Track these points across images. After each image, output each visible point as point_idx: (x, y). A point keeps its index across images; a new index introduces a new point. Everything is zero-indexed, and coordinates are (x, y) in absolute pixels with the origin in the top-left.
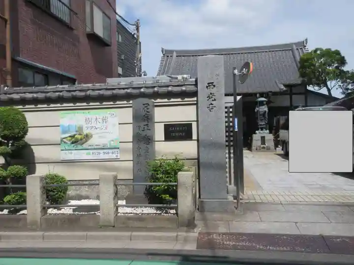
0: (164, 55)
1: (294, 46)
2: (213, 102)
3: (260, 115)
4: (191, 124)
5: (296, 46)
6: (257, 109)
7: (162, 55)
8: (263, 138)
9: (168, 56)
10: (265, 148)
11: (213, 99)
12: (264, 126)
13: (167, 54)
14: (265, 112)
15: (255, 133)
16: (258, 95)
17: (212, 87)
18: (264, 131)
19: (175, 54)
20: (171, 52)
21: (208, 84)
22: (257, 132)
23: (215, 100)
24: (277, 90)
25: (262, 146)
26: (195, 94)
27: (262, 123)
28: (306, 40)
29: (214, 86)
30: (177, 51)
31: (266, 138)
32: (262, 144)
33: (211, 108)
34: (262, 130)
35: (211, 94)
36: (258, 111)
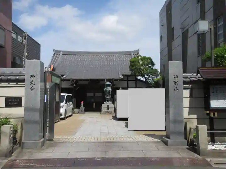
0: (55, 53)
1: (132, 53)
2: (33, 86)
3: (107, 92)
4: (22, 98)
5: (133, 53)
6: (105, 88)
7: (54, 54)
8: (108, 107)
9: (57, 54)
10: (109, 112)
11: (33, 84)
12: (109, 99)
13: (57, 53)
14: (110, 90)
15: (104, 103)
16: (106, 81)
17: (33, 77)
18: (109, 102)
19: (61, 53)
20: (59, 52)
21: (31, 75)
22: (105, 102)
23: (35, 84)
24: (118, 78)
25: (107, 111)
26: (23, 81)
27: (108, 97)
28: (139, 50)
29: (34, 77)
30: (63, 51)
31: (110, 106)
32: (107, 110)
33: (32, 89)
34: (108, 101)
35: (32, 81)
36: (105, 90)
